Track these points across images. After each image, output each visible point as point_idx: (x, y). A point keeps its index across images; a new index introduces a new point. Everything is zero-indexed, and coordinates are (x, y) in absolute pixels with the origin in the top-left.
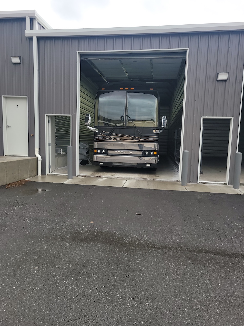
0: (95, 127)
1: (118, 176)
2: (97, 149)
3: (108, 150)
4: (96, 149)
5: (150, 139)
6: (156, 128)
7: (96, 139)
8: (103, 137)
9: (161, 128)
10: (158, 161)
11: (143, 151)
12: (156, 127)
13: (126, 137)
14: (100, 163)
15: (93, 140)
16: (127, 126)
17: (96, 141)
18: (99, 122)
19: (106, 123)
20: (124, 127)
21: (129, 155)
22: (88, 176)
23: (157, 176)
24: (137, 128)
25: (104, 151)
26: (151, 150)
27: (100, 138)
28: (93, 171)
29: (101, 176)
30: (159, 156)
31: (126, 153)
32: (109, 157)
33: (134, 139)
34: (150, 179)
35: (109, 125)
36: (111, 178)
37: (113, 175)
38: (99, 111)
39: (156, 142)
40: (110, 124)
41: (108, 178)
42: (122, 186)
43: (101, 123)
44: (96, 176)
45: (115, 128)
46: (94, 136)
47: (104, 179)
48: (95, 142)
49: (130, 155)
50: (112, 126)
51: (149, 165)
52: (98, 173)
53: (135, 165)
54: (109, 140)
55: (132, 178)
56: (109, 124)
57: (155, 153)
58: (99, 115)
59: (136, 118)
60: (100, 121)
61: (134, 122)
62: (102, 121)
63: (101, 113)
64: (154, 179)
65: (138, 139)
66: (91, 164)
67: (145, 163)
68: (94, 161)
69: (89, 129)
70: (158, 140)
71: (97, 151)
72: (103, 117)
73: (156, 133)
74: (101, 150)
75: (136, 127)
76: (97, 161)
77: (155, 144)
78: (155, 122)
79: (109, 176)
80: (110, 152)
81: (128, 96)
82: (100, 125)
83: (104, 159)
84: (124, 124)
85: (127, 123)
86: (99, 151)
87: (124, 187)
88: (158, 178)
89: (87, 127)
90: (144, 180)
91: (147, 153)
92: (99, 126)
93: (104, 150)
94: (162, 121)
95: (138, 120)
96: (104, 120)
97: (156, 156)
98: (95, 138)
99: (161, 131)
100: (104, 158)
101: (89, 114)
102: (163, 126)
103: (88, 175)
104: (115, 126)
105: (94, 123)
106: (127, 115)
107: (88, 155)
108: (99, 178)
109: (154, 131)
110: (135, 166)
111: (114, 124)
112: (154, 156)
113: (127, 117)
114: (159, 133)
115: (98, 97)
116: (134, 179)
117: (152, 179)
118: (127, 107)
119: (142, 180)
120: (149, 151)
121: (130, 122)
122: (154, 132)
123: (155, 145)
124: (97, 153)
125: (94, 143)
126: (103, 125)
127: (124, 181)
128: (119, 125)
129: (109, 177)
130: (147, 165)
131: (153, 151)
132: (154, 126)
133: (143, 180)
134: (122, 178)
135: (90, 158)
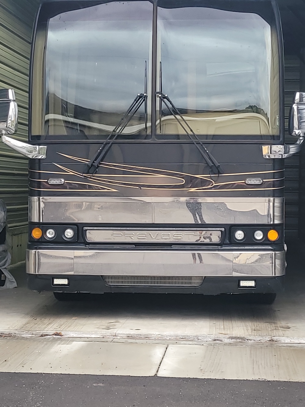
0: (34, 140)
1: (133, 332)
2: (43, 224)
3: (85, 228)
4: (39, 225)
5: (250, 182)
6: (272, 140)
7: (39, 185)
8: (67, 177)
9: (293, 140)
10: (282, 265)
11: (223, 229)
12: (273, 137)
13: (160, 178)
14: (57, 281)
15: (27, 189)
16: (158, 132)
17: (39, 194)
18: (47, 121)
19: (76, 124)
20: (147, 137)
21: (170, 245)
22: (10, 335)
23: (283, 323)
24: (201, 141)
25: (69, 233)
26: (255, 222)
27: (53, 181)
28: (27, 314)
29: (63, 333)
30: (286, 248)
31: (159, 237)
32: (91, 256)
33: (191, 182)
34: (258, 338)
35: (87, 132)
36: (102, 340)
37: (108, 328)
38: (47, 79)
39: (274, 194)
40: (89, 127)
41: (89, 340)
42: (152, 374)
43: (57, 123)
44: (42, 332)
45: (112, 141)
46: (32, 175)
47: (76, 345)
48: (36, 198)
49: (174, 247)
50: (96, 133)
51: (252, 284)
52: (46, 321)
53: (196, 283)
54: (90, 187)
55: (184, 339)
56: (84, 126)
57: (273, 235)
58: (48, 93)
59: (191, 103)
60: (51, 116)
61: (185, 118)
62: (60, 117)
63: (53, 87)
64: (275, 338)
65: (203, 183)
66: (15, 285)
67: (235, 274)
68: (32, 272)
69: (13, 150)
70: (281, 183)
71: (44, 232)
72: (62, 100)
73: (274, 159)
74: (60, 227)
75: (194, 136)
76: (43, 271)
77: (269, 201)
78: (269, 116)
79: (96, 333)
80: (93, 236)
81: (160, 23)
82: (51, 133)
83: (71, 264)
84: (149, 124)
85: (158, 121)
86: (50, 234)
87: (160, 374)
88: (288, 332)
89: (4, 140)
90: (235, 344)
91: (239, 235)
92: (47, 137)
93: (72, 229)
94: (296, 113)
95: (198, 112)
96: (64, 111)
97: (276, 245)
98: (32, 184)
99: (293, 149)
100: (72, 261)
101: (10, 91)
102: (297, 132)
103: (7, 331)
104: (113, 136)
105: (30, 125)
106: (158, 90)
107: (4, 251)
108: (55, 340)
109: (265, 150)
110: (195, 288)
111: (110, 128)
112: (270, 248)
113: (158, 99)
114: (285, 156)
115: (43, 26)
116: (195, 340)
117: (268, 338)
118: (159, 59)
119: (225, 344)
120: (249, 229)
121: (172, 117)
122: (264, 153)
123: (271, 204)
124: (42, 243)
125: (27, 202)
126: (63, 131)
127: (158, 352)
128: (128, 130)
129: (93, 336)
130: (243, 283)
131: (265, 228)
132: (264, 132)
133: (230, 344)
134: (147, 337)
135: (9, 261)
